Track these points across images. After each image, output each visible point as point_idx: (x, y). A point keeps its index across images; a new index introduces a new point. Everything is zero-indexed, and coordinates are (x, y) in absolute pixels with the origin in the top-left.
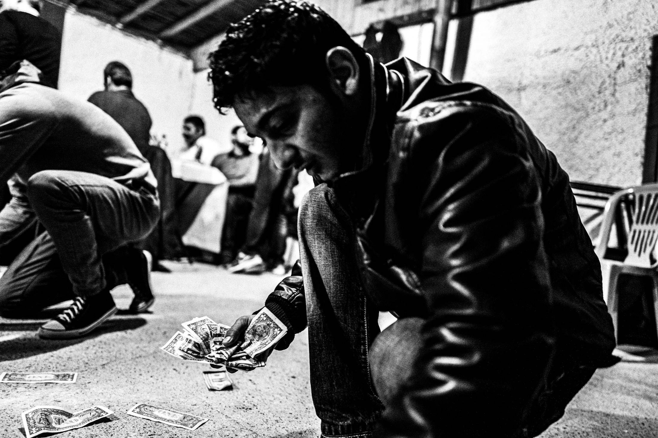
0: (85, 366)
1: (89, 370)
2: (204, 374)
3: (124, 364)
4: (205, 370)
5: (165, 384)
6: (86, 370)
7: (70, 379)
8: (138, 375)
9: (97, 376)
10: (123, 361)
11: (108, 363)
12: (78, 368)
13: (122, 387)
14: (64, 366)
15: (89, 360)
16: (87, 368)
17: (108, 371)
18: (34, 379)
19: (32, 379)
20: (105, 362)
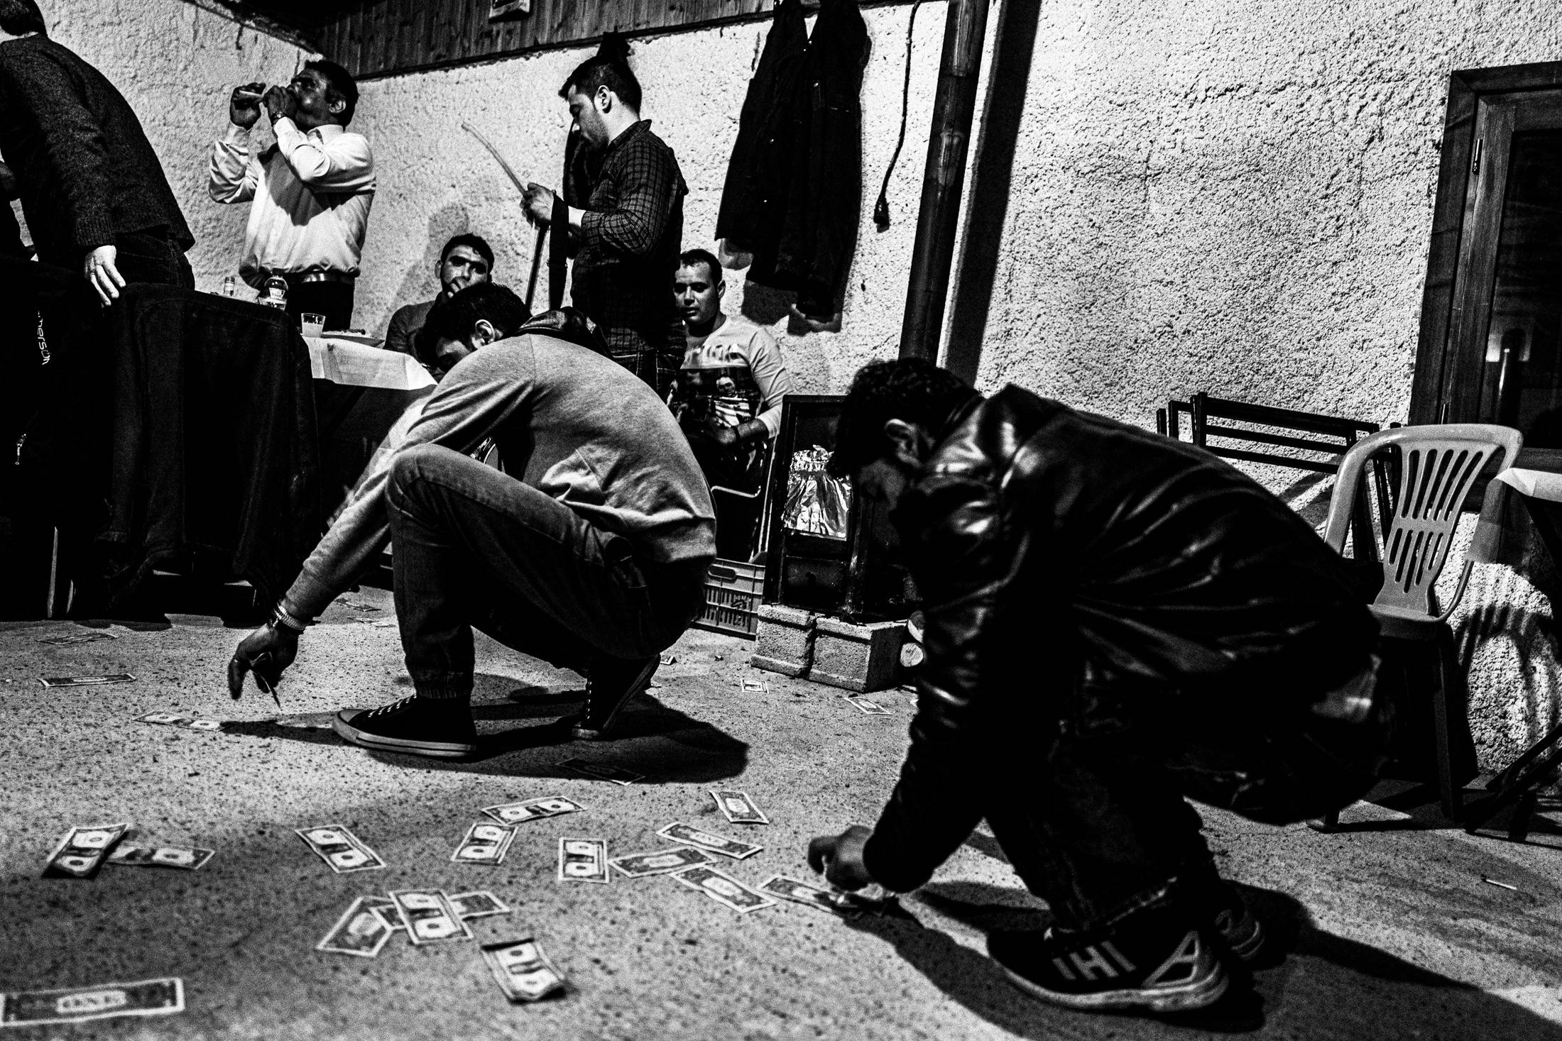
0: (194, 956)
1: (206, 966)
2: (485, 954)
3: (285, 936)
4: (487, 942)
5: (402, 990)
6: (200, 967)
7: (168, 1002)
8: (330, 972)
9: (231, 983)
10: (279, 927)
11: (245, 938)
12: (177, 963)
13: (303, 1014)
14: (141, 959)
15: (195, 934)
16: (199, 961)
17: (253, 965)
18: (80, 1009)
19: (74, 1009)
20: (237, 935)
